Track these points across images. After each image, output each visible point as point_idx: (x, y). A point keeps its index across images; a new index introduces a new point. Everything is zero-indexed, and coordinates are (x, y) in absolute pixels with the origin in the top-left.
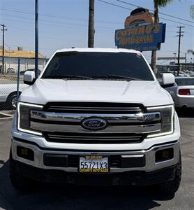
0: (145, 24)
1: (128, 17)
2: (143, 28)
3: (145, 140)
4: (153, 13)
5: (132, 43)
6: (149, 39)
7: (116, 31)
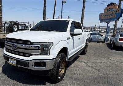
0: (113, 10)
1: (106, 8)
2: (112, 12)
3: (31, 57)
4: (118, 4)
5: (106, 18)
6: (114, 16)
7: (100, 14)
